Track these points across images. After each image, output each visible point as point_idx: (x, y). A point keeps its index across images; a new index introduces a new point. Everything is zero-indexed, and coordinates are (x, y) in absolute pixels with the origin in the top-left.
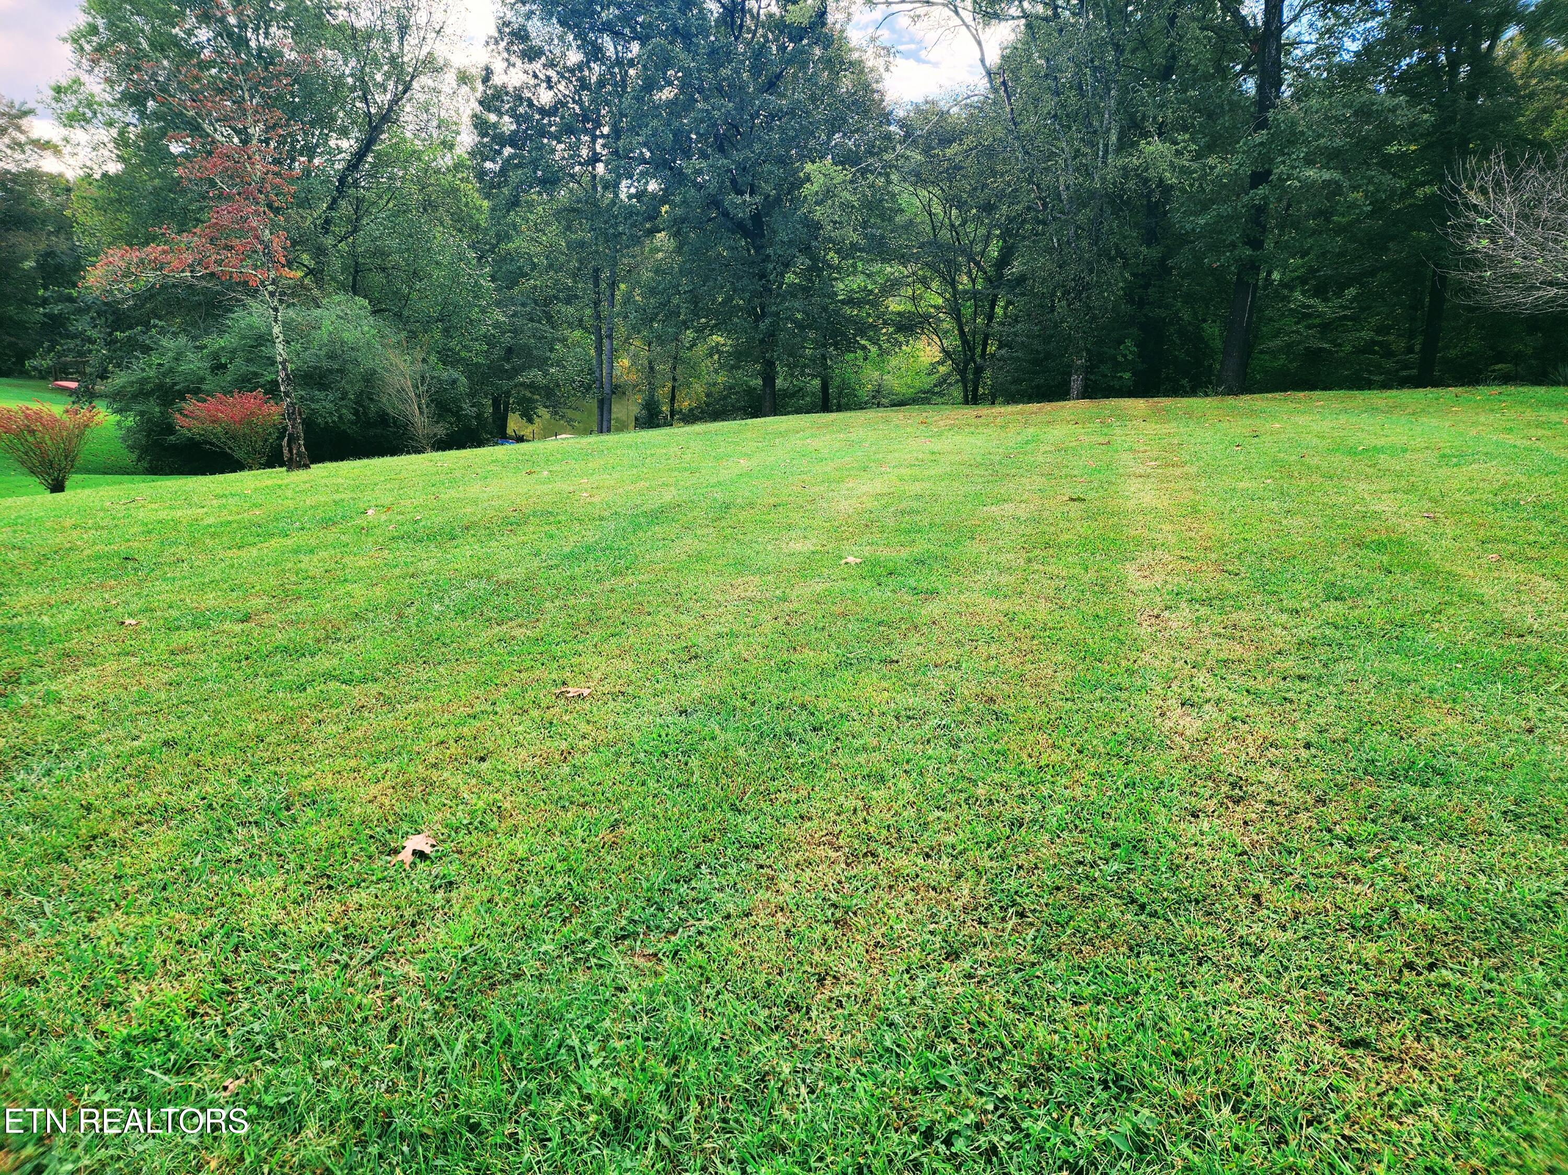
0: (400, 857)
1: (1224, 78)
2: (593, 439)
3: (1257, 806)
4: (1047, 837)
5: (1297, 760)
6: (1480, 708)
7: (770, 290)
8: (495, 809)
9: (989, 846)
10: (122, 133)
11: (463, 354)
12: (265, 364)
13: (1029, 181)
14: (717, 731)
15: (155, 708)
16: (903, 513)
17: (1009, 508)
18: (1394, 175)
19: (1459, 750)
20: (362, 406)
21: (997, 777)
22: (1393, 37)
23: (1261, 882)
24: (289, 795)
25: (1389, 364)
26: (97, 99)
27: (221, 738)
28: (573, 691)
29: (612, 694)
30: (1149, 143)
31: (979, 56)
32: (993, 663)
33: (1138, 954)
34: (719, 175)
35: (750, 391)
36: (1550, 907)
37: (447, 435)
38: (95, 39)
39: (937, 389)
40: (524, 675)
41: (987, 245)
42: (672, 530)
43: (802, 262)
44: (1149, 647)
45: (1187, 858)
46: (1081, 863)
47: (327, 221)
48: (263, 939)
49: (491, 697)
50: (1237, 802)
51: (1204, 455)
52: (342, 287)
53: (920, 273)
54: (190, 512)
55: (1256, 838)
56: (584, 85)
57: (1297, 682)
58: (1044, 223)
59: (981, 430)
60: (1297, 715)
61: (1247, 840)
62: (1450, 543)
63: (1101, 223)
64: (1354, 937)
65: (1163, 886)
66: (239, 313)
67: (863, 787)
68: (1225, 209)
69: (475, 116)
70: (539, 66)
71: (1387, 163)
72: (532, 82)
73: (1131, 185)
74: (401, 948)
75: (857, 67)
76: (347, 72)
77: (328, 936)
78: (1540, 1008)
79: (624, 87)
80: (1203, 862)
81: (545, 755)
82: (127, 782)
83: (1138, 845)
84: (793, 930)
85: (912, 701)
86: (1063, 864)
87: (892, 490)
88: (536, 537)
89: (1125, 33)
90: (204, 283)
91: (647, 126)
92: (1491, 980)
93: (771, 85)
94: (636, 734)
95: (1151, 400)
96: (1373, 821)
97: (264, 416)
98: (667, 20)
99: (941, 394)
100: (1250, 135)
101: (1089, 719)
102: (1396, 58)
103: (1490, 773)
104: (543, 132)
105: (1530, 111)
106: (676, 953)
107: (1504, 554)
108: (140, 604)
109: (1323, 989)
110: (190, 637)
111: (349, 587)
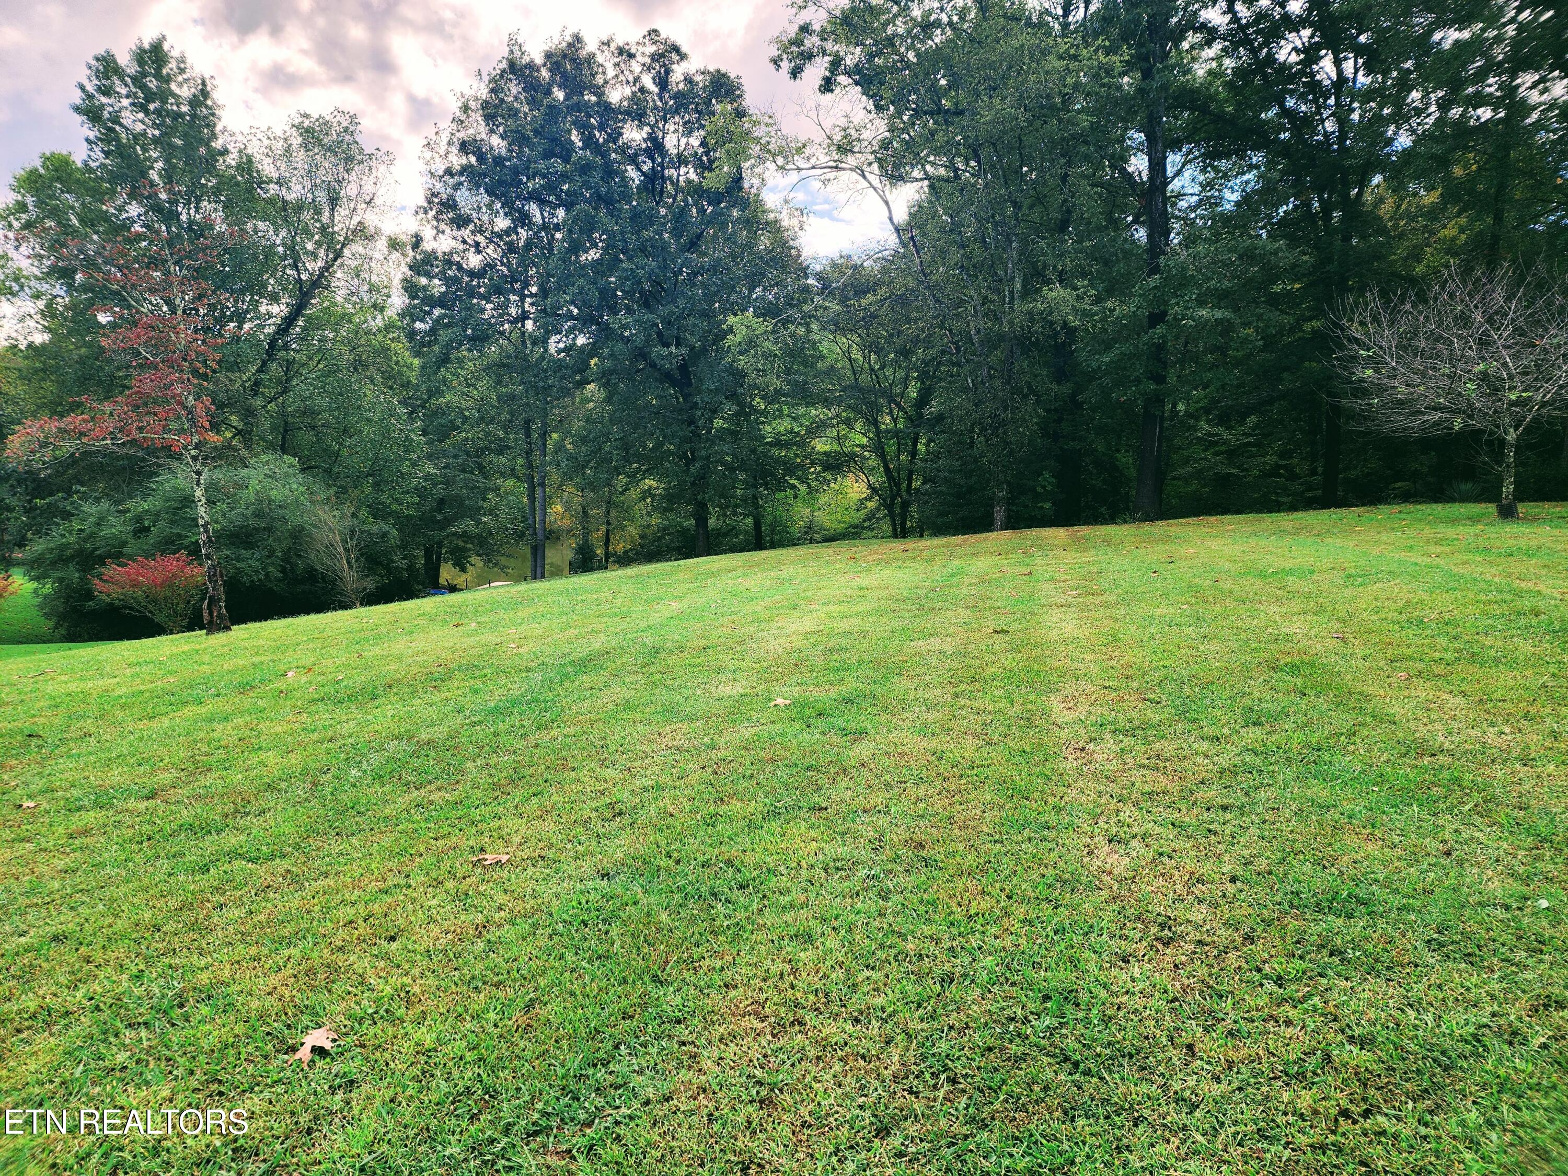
0: (298, 1055)
1: (1117, 229)
2: (523, 587)
3: (1186, 947)
4: (978, 991)
5: (1224, 896)
6: (1398, 832)
7: (699, 435)
8: (403, 995)
9: (919, 1006)
10: (49, 305)
11: (394, 507)
12: (190, 526)
13: (942, 327)
14: (640, 895)
15: (48, 899)
16: (831, 651)
17: (935, 643)
18: (1281, 311)
19: (1381, 877)
20: (289, 563)
21: (927, 930)
22: (1268, 188)
23: (1194, 1030)
24: (183, 990)
25: (1295, 487)
26: (25, 273)
27: (115, 928)
28: (490, 858)
29: (532, 859)
30: (1051, 290)
31: (887, 214)
32: (922, 805)
33: (1073, 1120)
34: (645, 329)
35: (684, 532)
36: (1479, 1041)
37: (377, 588)
38: (23, 216)
39: (866, 524)
40: (440, 843)
41: (906, 387)
42: (601, 678)
43: (729, 409)
44: (1075, 782)
45: (1119, 1008)
46: (1012, 1019)
47: (257, 383)
48: (144, 1159)
49: (406, 869)
50: (1166, 944)
51: (1122, 582)
52: (271, 446)
53: (844, 414)
54: (101, 683)
55: (1186, 982)
56: (512, 248)
57: (1220, 812)
58: (958, 364)
59: (908, 563)
60: (1222, 847)
61: (1178, 984)
62: (1360, 664)
63: (1012, 363)
64: (1287, 1085)
65: (1095, 1040)
66: (165, 476)
67: (790, 948)
68: (1127, 348)
69: (405, 280)
70: (467, 232)
71: (1274, 301)
72: (461, 247)
73: (1037, 327)
74: (295, 1160)
75: (774, 227)
76: (278, 242)
77: (216, 1151)
78: (1476, 1152)
79: (551, 250)
80: (1135, 1011)
81: (459, 931)
82: (11, 984)
83: (1069, 996)
84: (716, 1114)
85: (843, 851)
86: (995, 1022)
87: (821, 628)
88: (460, 692)
89: (1022, 191)
90: (125, 450)
91: (573, 285)
92: (1426, 1125)
93: (693, 245)
94: (555, 902)
95: (1071, 529)
96: (1301, 957)
97: (186, 578)
98: (591, 188)
99: (870, 528)
100: (1144, 279)
101: (1018, 861)
102: (1273, 206)
103: (1411, 901)
104: (472, 293)
105: (1401, 251)
106: (591, 1148)
107: (1412, 672)
108: (41, 783)
109: (1259, 1145)
110: (91, 817)
111: (263, 755)
